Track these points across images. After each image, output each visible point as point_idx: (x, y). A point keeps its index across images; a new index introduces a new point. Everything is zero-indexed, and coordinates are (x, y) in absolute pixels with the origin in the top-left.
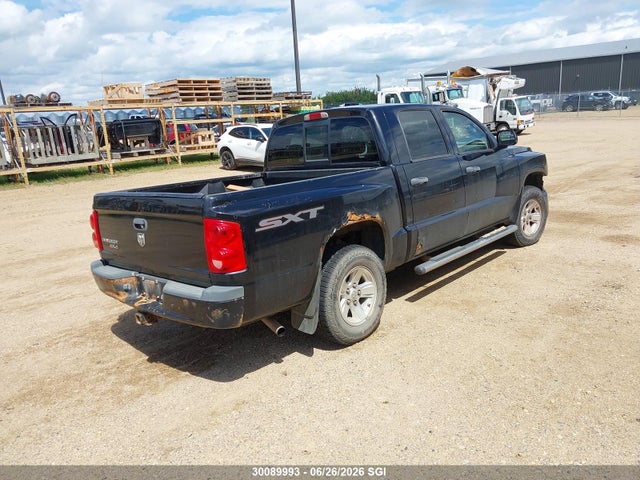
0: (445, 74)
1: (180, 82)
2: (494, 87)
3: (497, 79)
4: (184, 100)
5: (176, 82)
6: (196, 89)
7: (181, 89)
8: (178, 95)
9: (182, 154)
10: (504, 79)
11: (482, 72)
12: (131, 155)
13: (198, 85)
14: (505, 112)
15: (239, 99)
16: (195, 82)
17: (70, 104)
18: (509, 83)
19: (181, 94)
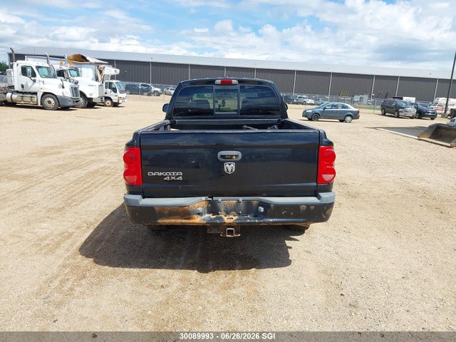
0: (63, 58)
2: (101, 72)
3: (102, 66)
10: (107, 67)
11: (92, 60)
14: (109, 90)
18: (110, 71)
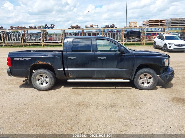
1: (150, 21)
4: (150, 26)
5: (148, 21)
6: (155, 23)
7: (149, 23)
8: (148, 25)
9: (146, 42)
12: (130, 41)
13: (156, 22)
15: (171, 26)
16: (155, 20)
17: (116, 27)
19: (149, 24)
